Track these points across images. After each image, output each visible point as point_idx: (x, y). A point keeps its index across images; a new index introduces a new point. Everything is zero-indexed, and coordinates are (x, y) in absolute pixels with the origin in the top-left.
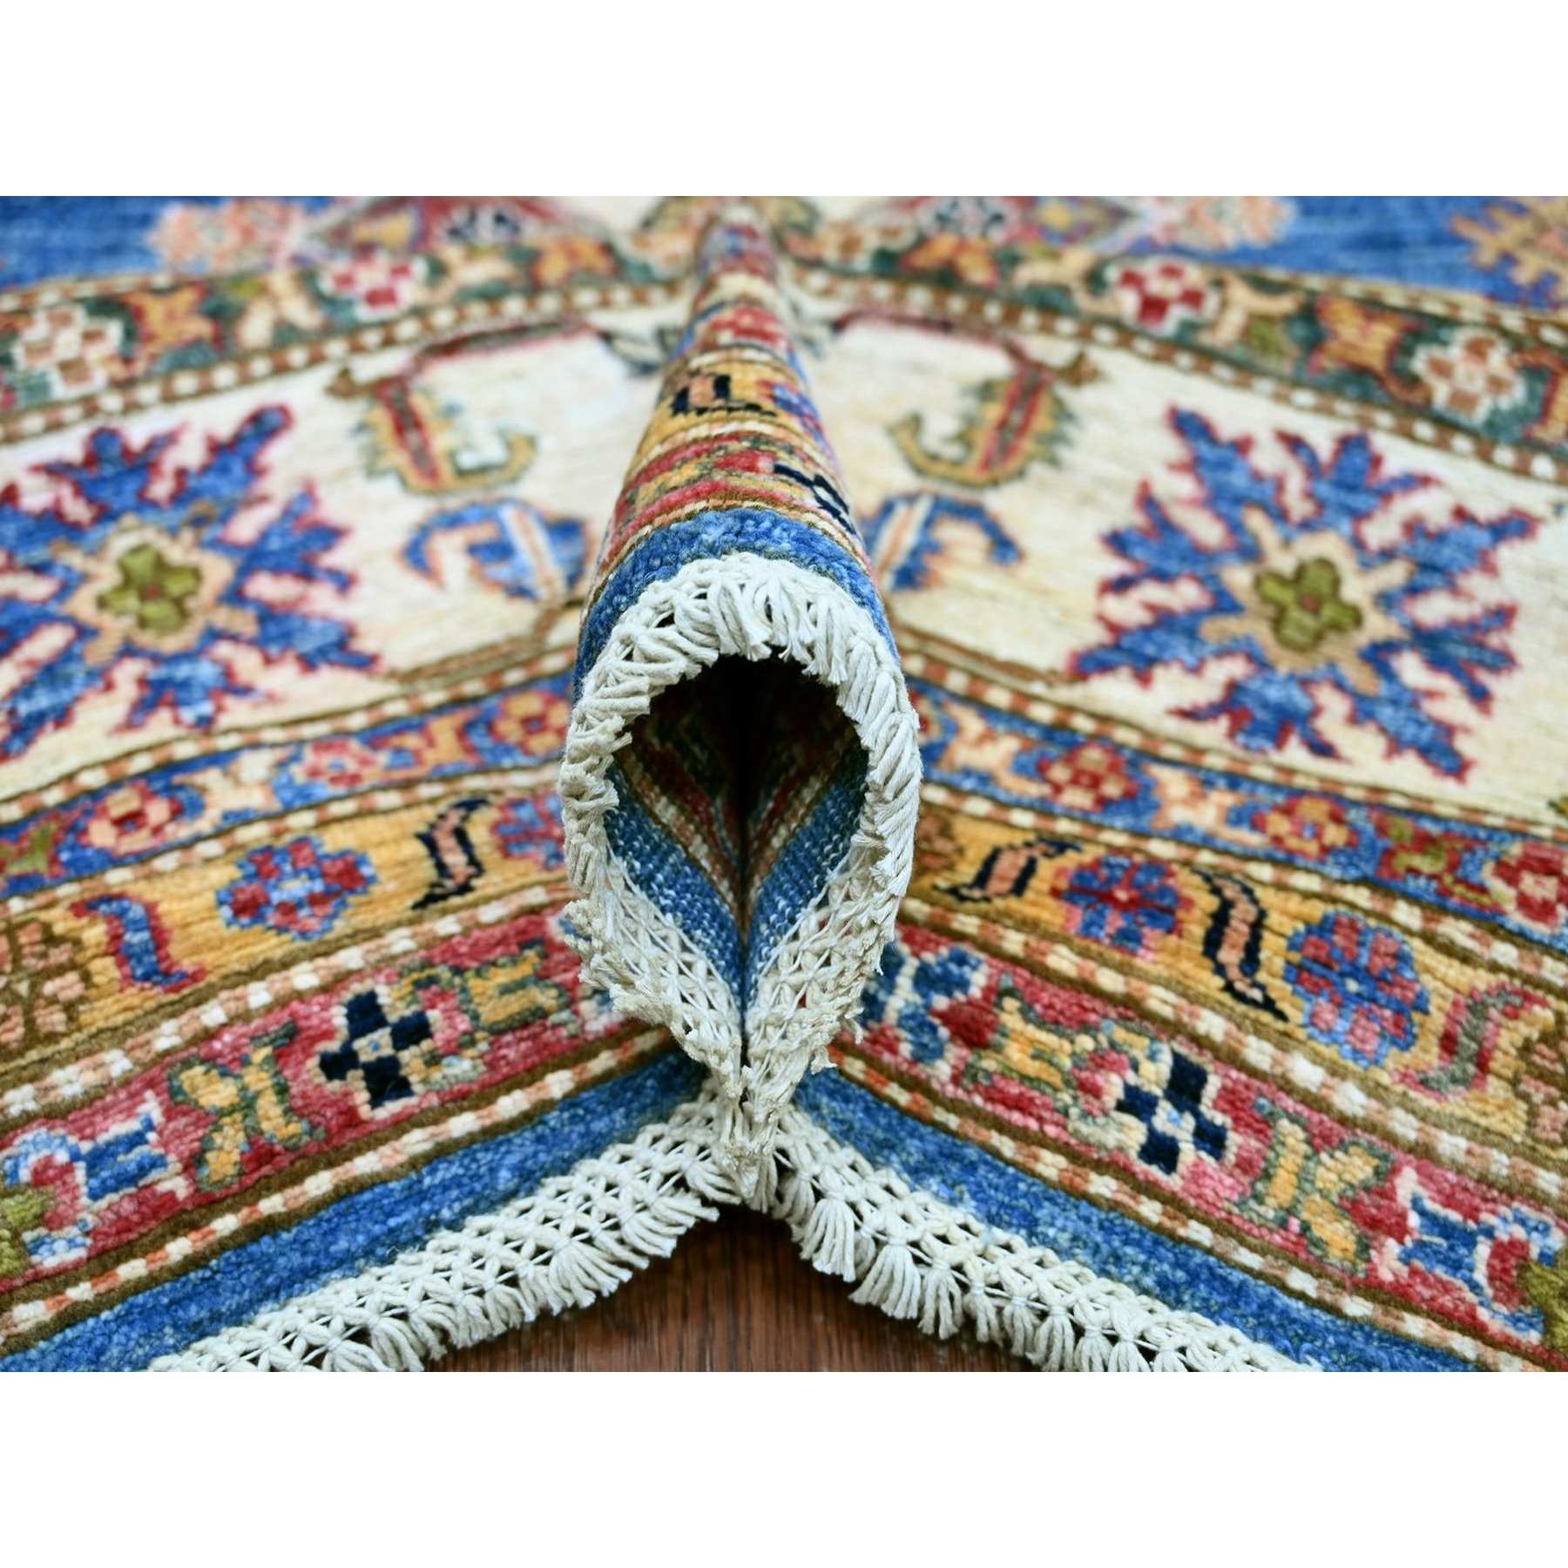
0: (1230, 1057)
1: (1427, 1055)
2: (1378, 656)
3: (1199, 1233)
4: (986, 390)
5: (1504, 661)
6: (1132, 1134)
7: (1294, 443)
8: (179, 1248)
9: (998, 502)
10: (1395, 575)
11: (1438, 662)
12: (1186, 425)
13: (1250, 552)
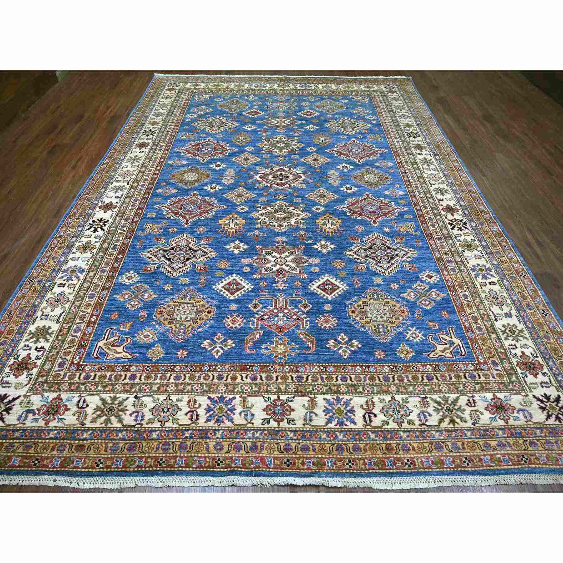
0: (351, 458)
1: (363, 451)
2: (346, 414)
3: (355, 471)
4: (309, 401)
5: (354, 411)
6: (348, 466)
7: (333, 398)
8: (201, 469)
9: (314, 411)
10: (344, 406)
11: (350, 413)
12: (325, 399)
13: (334, 409)
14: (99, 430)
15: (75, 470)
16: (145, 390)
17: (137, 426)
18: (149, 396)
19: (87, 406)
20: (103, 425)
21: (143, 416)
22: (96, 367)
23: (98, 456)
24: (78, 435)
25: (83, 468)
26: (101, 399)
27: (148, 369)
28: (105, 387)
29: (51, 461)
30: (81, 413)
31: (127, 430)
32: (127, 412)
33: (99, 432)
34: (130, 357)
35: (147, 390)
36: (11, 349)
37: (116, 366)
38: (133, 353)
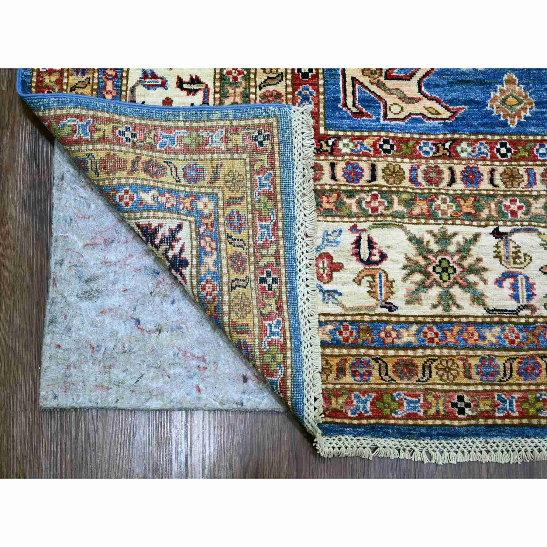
14: (434, 322)
15: (410, 422)
16: (514, 213)
17: (523, 313)
18: (528, 230)
19: (383, 257)
20: (439, 310)
21: (530, 287)
22: (368, 143)
23: (455, 388)
24: (388, 335)
25: (427, 417)
26: (410, 239)
27: (503, 151)
28: (410, 203)
29: (349, 403)
30: (373, 276)
31: (500, 323)
32: (486, 275)
33: (435, 329)
34: (446, 114)
35: (520, 213)
36: (109, 84)
37: (418, 141)
38: (451, 102)
